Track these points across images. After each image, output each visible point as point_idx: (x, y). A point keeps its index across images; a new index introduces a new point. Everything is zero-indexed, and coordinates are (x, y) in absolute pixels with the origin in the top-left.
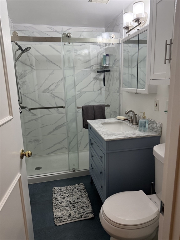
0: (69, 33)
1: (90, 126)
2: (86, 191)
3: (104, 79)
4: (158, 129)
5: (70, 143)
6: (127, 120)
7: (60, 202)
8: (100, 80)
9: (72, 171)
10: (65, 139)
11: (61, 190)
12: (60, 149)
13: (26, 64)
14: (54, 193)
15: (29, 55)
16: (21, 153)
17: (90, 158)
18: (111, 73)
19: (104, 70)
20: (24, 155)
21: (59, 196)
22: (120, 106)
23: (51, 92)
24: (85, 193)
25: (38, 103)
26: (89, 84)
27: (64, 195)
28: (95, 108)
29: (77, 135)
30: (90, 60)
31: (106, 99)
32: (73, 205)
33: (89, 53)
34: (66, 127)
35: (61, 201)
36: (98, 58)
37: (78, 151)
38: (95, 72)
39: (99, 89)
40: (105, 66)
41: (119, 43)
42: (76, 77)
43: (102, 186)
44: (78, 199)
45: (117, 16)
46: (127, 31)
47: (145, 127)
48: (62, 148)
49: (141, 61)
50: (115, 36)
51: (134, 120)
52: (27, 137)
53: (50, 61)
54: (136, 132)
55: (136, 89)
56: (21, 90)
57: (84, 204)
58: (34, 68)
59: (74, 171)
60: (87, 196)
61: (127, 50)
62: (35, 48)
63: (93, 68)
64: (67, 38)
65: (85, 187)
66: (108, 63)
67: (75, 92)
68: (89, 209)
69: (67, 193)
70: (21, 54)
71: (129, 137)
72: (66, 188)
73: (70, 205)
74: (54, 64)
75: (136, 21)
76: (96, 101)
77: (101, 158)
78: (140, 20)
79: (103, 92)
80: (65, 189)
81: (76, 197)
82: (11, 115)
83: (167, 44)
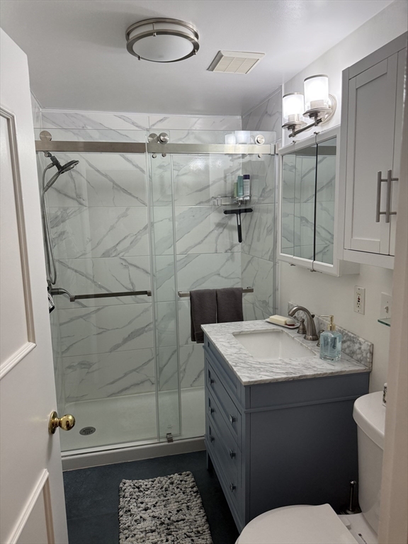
0: (164, 135)
1: (208, 338)
2: (196, 492)
3: (239, 228)
4: (364, 355)
5: (161, 370)
6: (293, 325)
7: (136, 518)
8: (231, 228)
9: (166, 440)
10: (150, 361)
11: (138, 488)
12: (138, 384)
13: (65, 195)
14: (124, 497)
15: (74, 176)
16: (51, 421)
17: (207, 414)
18: (256, 214)
19: (239, 209)
20: (56, 424)
21: (135, 504)
22: (275, 290)
23: (120, 255)
24: (195, 496)
25: (91, 280)
26: (206, 237)
27: (147, 500)
28: (219, 296)
29: (176, 351)
30: (208, 186)
31: (245, 270)
32: (168, 529)
33: (207, 167)
34: (152, 332)
35: (138, 517)
36: (225, 181)
37: (179, 388)
38: (220, 212)
39: (229, 247)
40: (241, 199)
41: (273, 153)
42: (177, 223)
43: (235, 485)
44: (178, 511)
45: (270, 95)
46: (291, 132)
47: (334, 347)
48: (143, 382)
49: (322, 188)
50: (263, 140)
51: (308, 328)
52: (64, 355)
53: (119, 189)
54: (315, 360)
55: (312, 261)
56: (55, 251)
57: (192, 527)
58: (86, 203)
59: (170, 440)
60: (200, 505)
61: (290, 164)
62: (87, 161)
63: (214, 202)
64: (159, 145)
65: (197, 482)
66: (248, 193)
67: (175, 254)
68: (203, 539)
69: (154, 497)
70: (56, 174)
71: (298, 375)
72: (150, 483)
73: (159, 527)
74: (130, 194)
75: (310, 116)
76: (221, 274)
77: (234, 420)
78: (319, 114)
79: (238, 256)
80: (148, 487)
81: (174, 506)
82: (31, 339)
83: (380, 180)
